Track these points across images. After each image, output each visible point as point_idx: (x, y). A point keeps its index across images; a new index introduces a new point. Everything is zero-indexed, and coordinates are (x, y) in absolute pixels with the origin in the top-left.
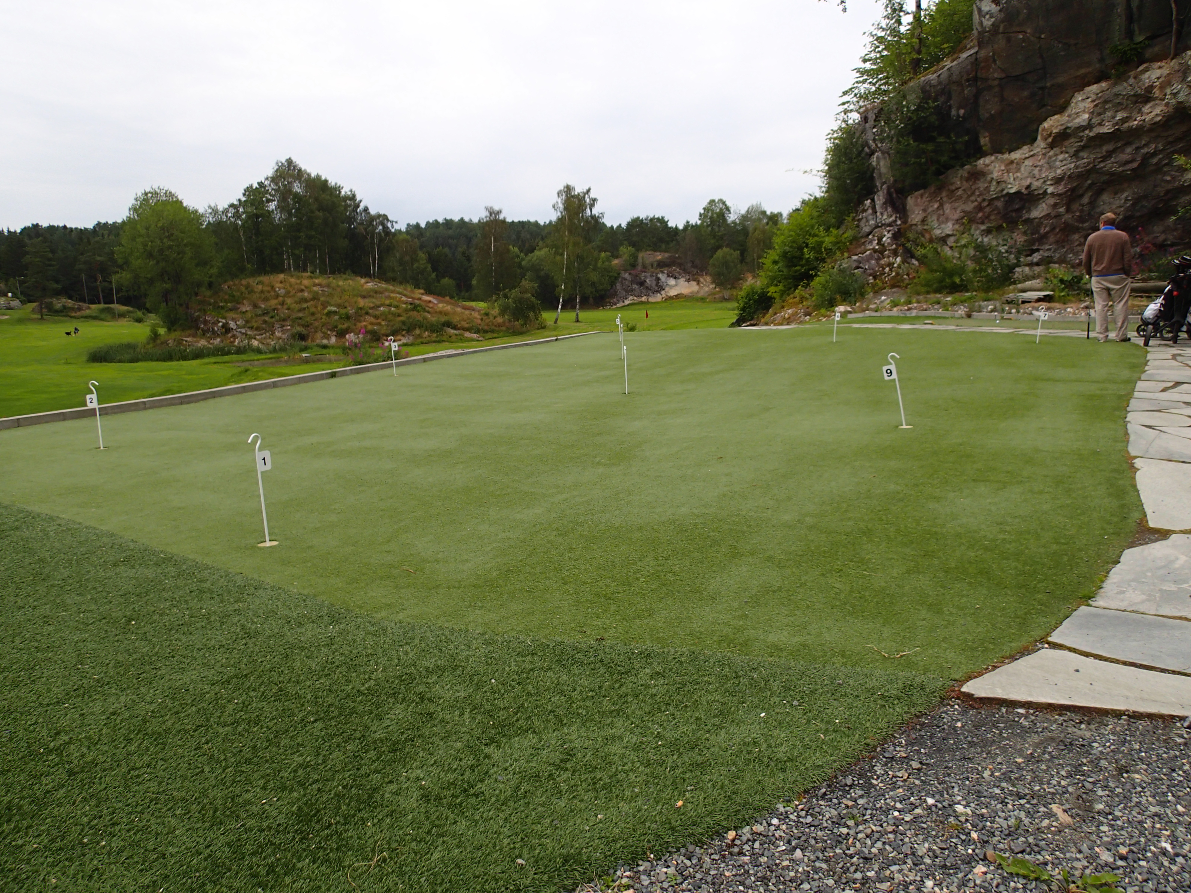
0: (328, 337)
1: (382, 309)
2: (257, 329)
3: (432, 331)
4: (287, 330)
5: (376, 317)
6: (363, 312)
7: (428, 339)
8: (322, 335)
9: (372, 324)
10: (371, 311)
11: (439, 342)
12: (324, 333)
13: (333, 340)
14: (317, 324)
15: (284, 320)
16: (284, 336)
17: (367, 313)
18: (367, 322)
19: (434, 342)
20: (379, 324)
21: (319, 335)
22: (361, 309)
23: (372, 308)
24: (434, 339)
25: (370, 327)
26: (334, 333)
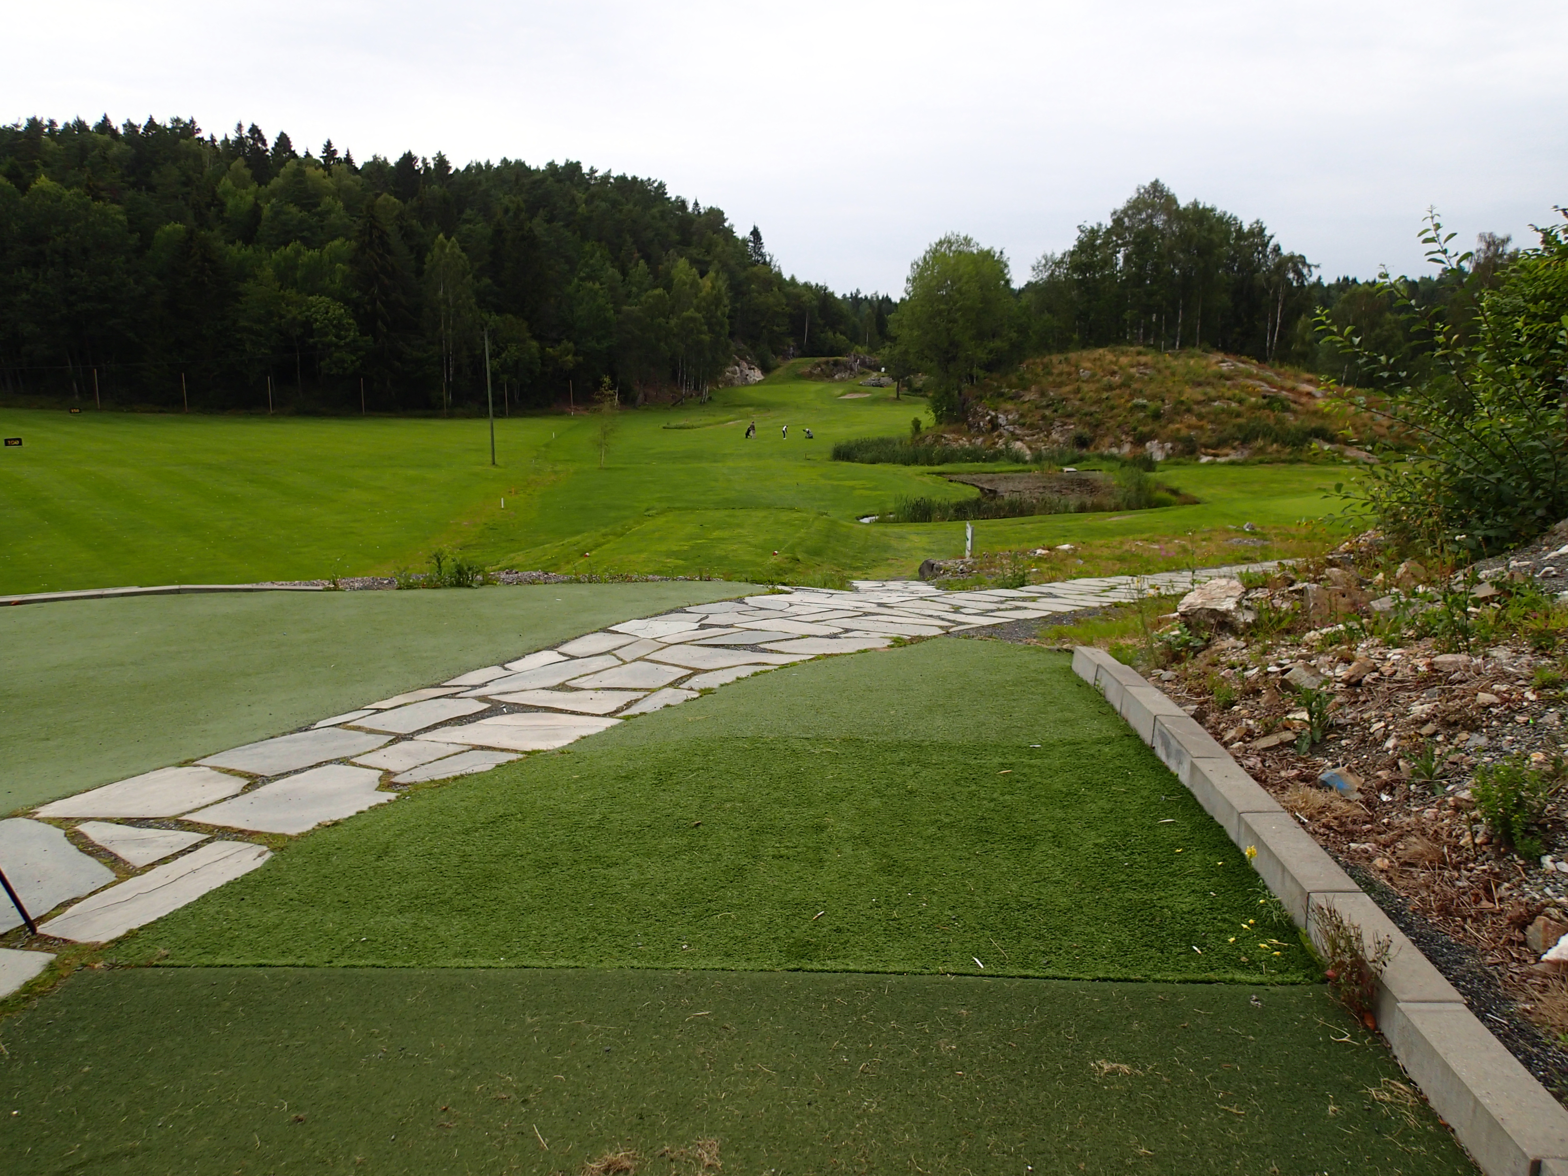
0: (1119, 444)
1: (1216, 404)
2: (1031, 426)
3: (1285, 444)
4: (1068, 430)
5: (1200, 417)
6: (1184, 408)
7: (1275, 456)
8: (1113, 440)
9: (1189, 427)
10: (1195, 407)
11: (1291, 462)
12: (1116, 437)
13: (1127, 449)
14: (1112, 422)
15: (1070, 416)
16: (1061, 440)
17: (1189, 410)
18: (1181, 426)
19: (1283, 462)
20: (1201, 428)
21: (1108, 440)
22: (1182, 402)
23: (1198, 403)
24: (1283, 457)
25: (1184, 432)
26: (1130, 439)
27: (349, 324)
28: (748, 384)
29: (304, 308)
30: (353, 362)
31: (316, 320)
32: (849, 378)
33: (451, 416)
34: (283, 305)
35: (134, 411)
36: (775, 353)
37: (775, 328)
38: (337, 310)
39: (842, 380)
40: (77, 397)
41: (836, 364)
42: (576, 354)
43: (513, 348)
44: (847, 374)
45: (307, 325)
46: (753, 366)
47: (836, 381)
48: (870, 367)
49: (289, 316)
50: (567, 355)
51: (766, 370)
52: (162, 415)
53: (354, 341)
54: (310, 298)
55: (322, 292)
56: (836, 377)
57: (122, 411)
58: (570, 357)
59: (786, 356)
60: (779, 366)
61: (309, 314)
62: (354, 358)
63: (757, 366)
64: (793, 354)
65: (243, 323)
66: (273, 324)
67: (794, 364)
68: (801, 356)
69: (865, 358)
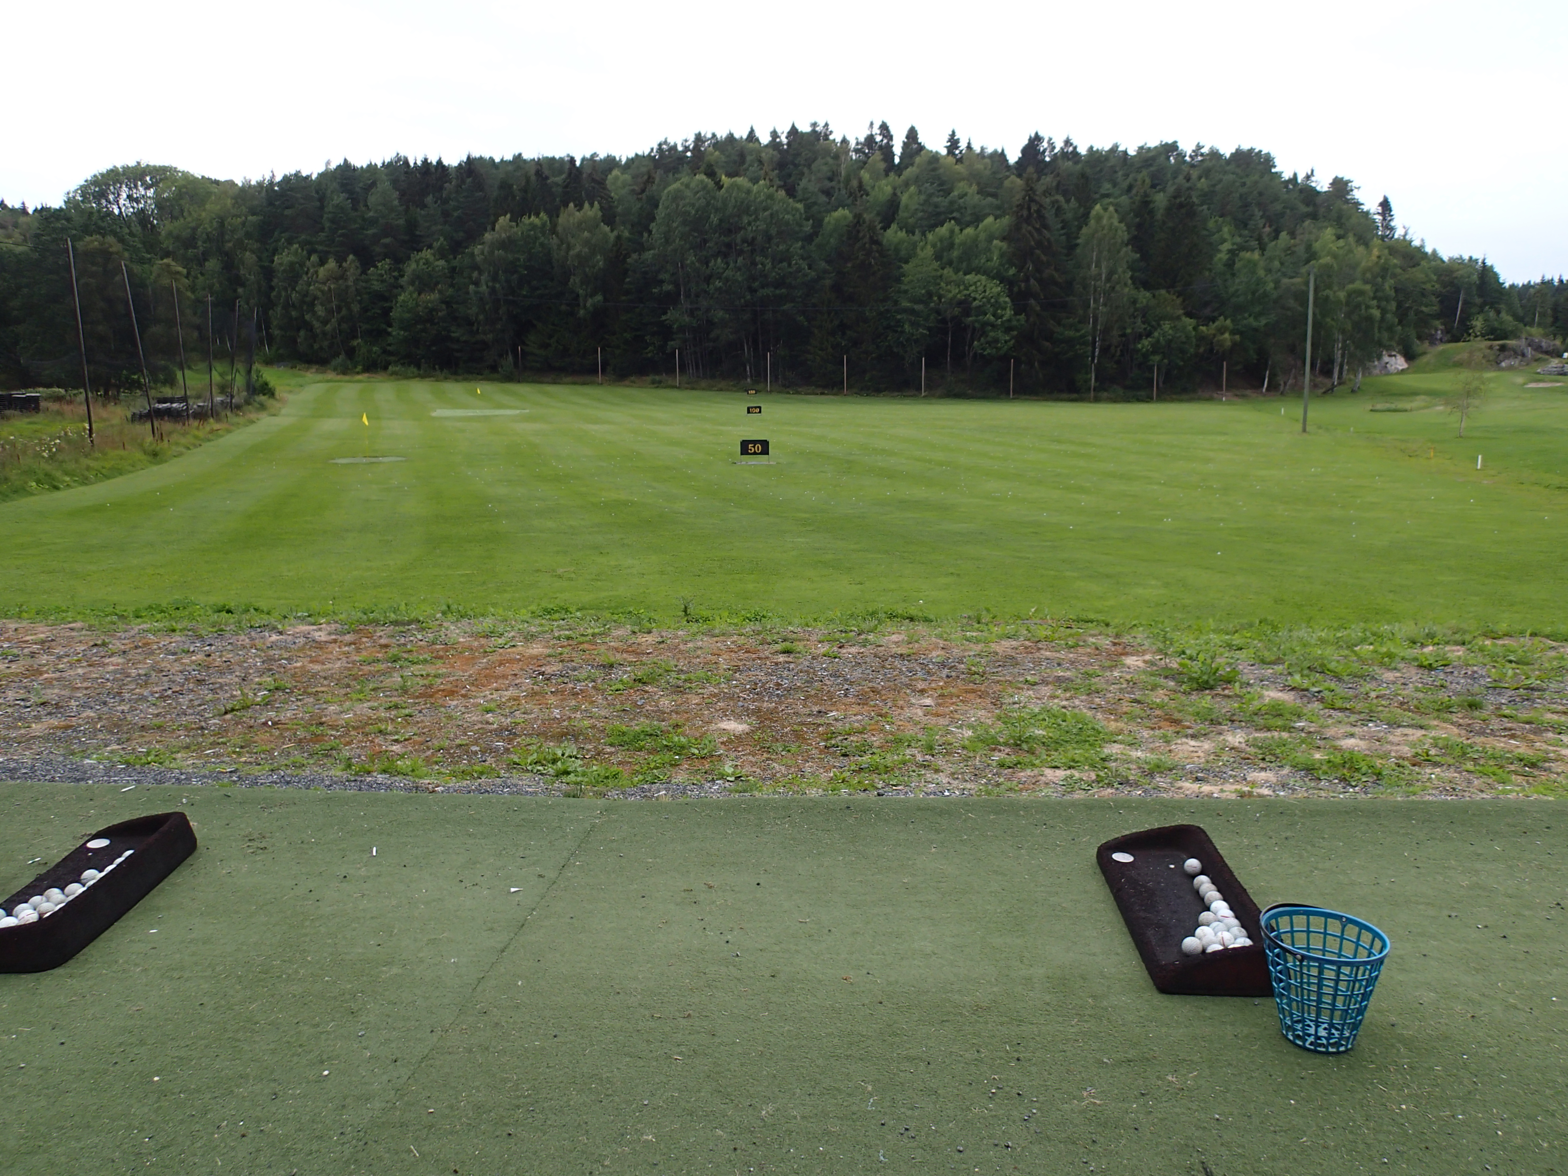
27: (1006, 302)
28: (1389, 374)
29: (962, 288)
30: (1006, 342)
31: (975, 299)
32: (1520, 365)
33: (1097, 400)
34: (943, 284)
35: (798, 393)
36: (1419, 338)
37: (1424, 309)
38: (995, 289)
39: (1510, 368)
40: (749, 380)
41: (1503, 348)
42: (1233, 332)
43: (1166, 326)
44: (1517, 361)
45: (965, 305)
46: (1394, 353)
47: (1503, 369)
48: (1547, 353)
49: (950, 295)
50: (1222, 334)
51: (1410, 356)
52: (823, 397)
53: (1009, 320)
54: (968, 277)
55: (978, 271)
56: (1503, 364)
57: (788, 393)
58: (1227, 335)
59: (1433, 341)
60: (1424, 353)
61: (967, 292)
62: (1007, 338)
63: (1399, 352)
64: (1441, 340)
65: (905, 304)
66: (932, 305)
67: (1443, 351)
68: (1449, 341)
69: (1540, 342)
